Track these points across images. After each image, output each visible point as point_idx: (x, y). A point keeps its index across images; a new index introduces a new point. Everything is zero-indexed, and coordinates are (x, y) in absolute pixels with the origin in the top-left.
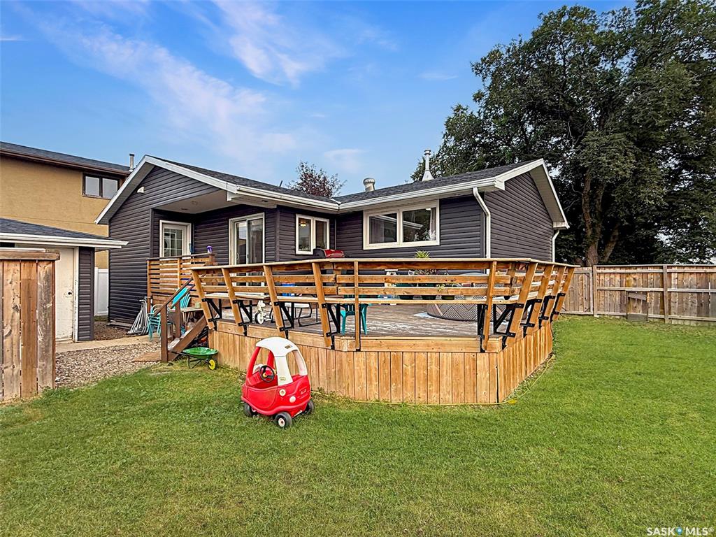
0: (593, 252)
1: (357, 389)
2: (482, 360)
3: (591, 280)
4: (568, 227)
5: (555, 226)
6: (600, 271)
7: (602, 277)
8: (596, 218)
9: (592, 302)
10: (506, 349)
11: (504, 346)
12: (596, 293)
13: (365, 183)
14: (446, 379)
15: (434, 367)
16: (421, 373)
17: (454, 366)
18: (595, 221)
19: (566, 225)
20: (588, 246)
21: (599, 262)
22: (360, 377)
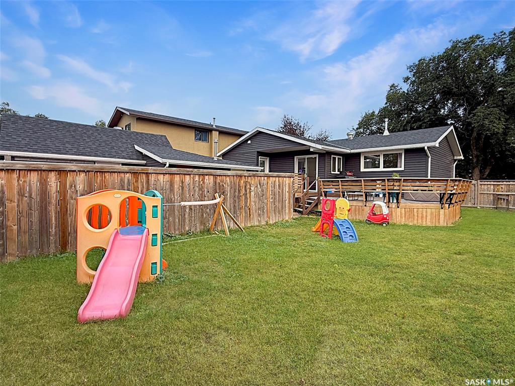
0: (477, 172)
1: (398, 220)
2: (442, 211)
3: (476, 188)
4: (463, 158)
5: (455, 158)
6: (482, 183)
7: (483, 186)
8: (479, 152)
9: (476, 200)
10: (450, 209)
11: (449, 207)
12: (479, 195)
13: (348, 135)
14: (429, 217)
15: (424, 214)
16: (420, 215)
17: (432, 213)
18: (479, 154)
19: (462, 157)
20: (474, 168)
21: (480, 177)
22: (399, 216)
